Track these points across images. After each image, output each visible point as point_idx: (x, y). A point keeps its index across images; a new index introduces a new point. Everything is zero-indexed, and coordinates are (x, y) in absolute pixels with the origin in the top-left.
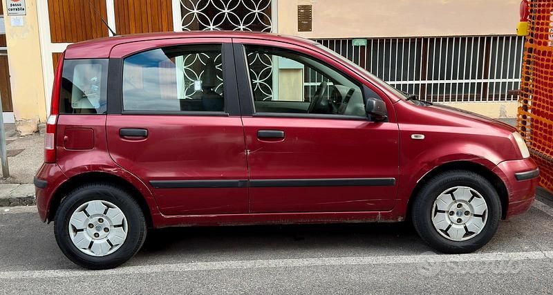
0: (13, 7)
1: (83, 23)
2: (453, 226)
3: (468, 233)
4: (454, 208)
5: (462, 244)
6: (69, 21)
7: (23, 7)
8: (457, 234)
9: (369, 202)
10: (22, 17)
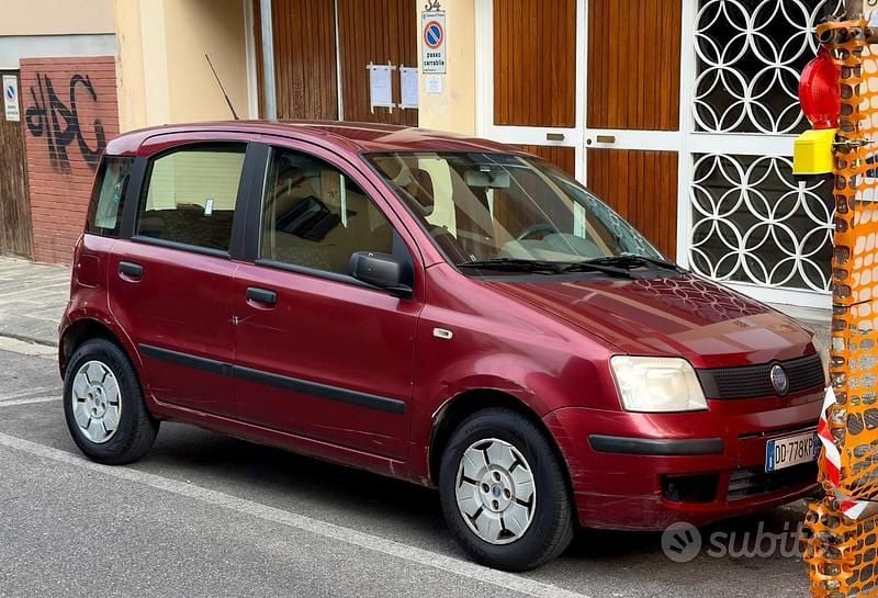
0: (431, 59)
1: (540, 90)
2: (485, 512)
3: (505, 533)
4: (489, 477)
5: (494, 550)
6: (519, 85)
7: (442, 59)
8: (488, 529)
9: (378, 439)
10: (439, 76)
